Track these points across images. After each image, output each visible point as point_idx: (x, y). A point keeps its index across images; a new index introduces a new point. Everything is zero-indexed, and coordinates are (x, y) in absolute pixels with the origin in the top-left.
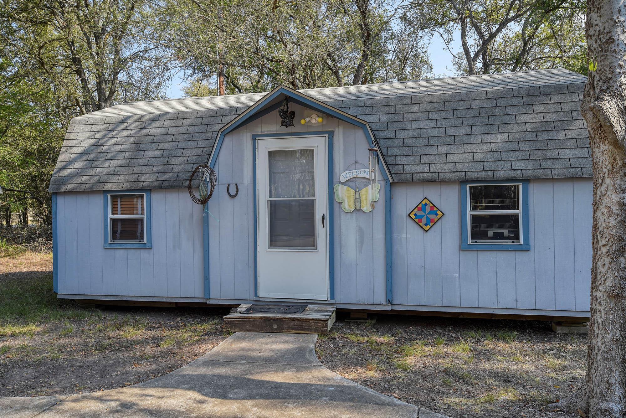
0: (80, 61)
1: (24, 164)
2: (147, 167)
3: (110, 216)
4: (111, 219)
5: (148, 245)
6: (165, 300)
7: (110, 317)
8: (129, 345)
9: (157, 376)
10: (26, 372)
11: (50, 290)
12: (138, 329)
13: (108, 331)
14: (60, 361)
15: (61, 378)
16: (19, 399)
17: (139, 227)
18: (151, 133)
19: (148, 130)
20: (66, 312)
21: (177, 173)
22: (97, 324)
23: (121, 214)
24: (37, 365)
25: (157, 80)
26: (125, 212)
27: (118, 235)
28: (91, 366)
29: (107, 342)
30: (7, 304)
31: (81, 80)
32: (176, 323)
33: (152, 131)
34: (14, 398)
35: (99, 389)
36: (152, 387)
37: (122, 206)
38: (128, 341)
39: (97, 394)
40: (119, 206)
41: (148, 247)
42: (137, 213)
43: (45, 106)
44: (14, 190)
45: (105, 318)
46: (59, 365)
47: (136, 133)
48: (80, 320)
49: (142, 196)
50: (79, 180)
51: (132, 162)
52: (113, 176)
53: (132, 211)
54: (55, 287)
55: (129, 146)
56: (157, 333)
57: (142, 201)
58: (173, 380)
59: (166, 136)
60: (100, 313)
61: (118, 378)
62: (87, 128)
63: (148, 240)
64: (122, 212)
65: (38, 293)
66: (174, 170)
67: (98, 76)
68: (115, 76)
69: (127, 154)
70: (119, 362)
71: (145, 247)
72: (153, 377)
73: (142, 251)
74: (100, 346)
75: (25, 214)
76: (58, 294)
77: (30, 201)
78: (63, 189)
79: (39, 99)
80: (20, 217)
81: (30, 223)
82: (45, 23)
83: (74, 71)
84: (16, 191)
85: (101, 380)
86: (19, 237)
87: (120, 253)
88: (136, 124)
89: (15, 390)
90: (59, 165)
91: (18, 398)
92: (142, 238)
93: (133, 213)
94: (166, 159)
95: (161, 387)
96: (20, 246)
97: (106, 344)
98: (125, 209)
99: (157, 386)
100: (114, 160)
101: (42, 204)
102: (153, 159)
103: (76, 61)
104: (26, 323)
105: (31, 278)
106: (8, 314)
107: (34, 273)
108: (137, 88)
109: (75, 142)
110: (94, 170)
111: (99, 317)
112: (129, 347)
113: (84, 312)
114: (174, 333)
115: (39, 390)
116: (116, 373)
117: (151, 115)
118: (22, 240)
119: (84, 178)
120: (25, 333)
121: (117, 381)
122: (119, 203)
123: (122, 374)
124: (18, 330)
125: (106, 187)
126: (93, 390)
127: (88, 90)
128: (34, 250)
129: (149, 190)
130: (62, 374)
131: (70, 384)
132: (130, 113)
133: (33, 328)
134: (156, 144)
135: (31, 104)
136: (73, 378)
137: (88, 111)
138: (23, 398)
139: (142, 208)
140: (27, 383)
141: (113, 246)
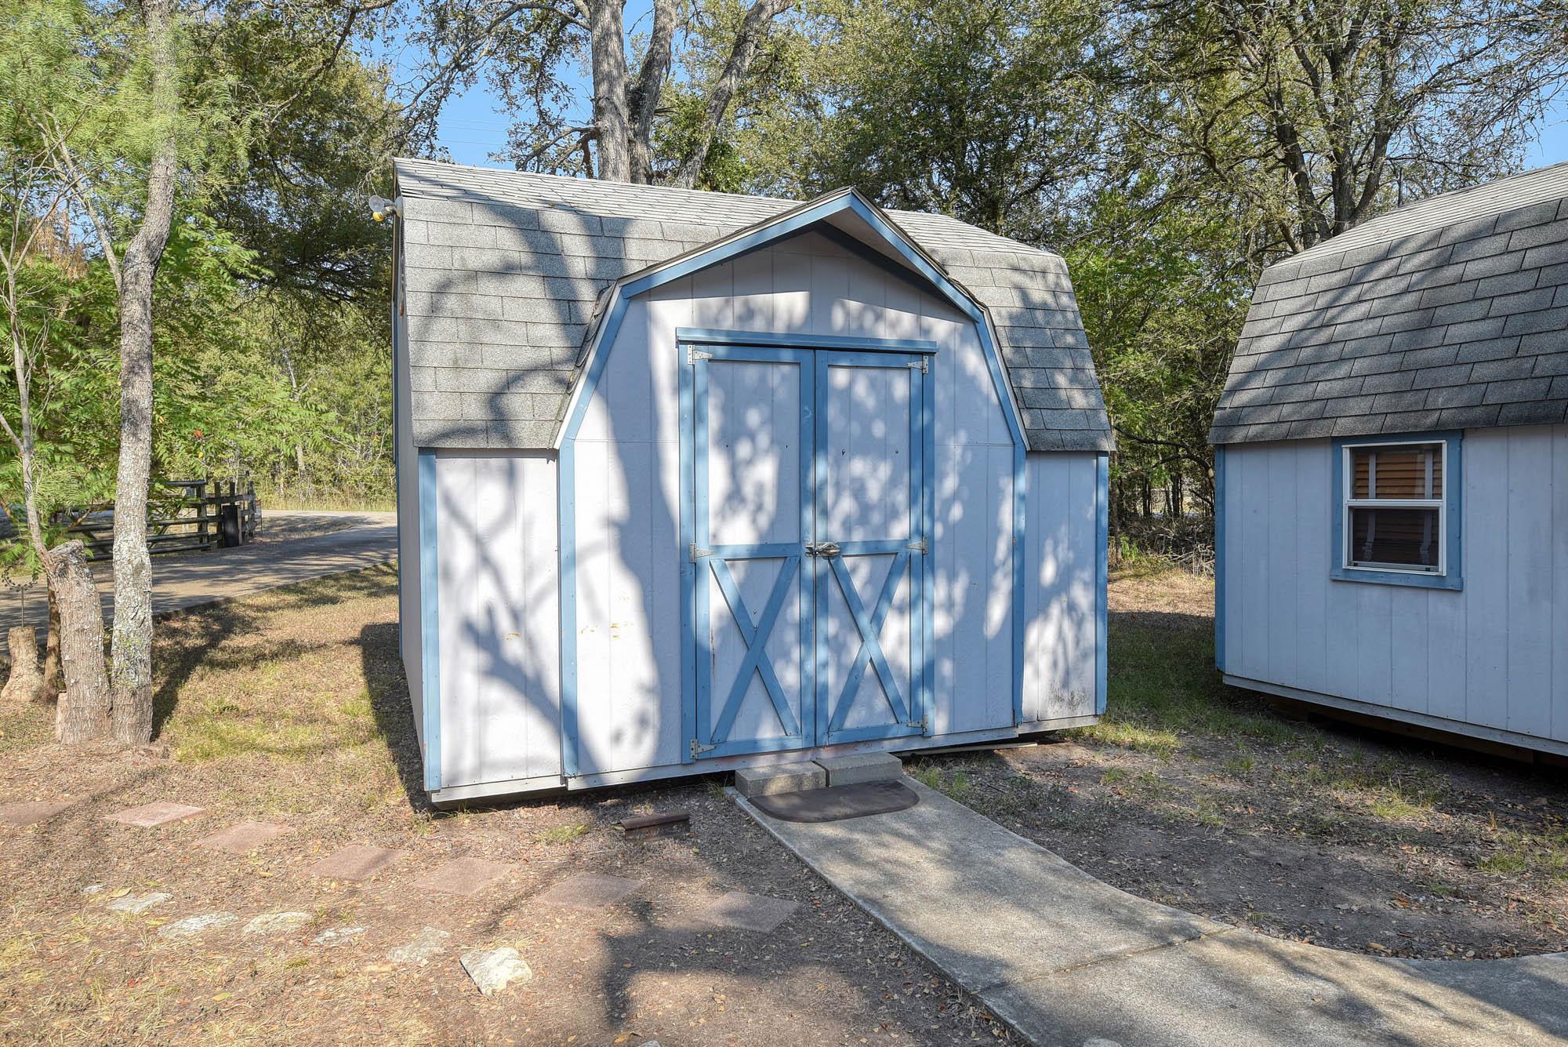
0: (1294, 135)
1: (1176, 385)
2: (1453, 368)
3: (1348, 500)
4: (1350, 508)
5: (1452, 583)
6: (1498, 739)
7: (1343, 751)
8: (1388, 837)
9: (1464, 953)
10: (1150, 839)
11: (1211, 660)
12: (1416, 801)
13: (1336, 789)
14: (1218, 833)
15: (1217, 876)
16: (1128, 898)
17: (1427, 531)
18: (1468, 275)
19: (1461, 267)
20: (1241, 717)
21: (1548, 381)
22: (1308, 764)
23: (1378, 496)
24: (1170, 827)
25: (1498, 128)
26: (1388, 491)
27: (1367, 549)
28: (1286, 868)
29: (1330, 815)
30: (1127, 678)
31: (1295, 179)
32: (1534, 810)
33: (1473, 269)
34: (1118, 892)
35: (1299, 935)
36: (1445, 984)
37: (1381, 475)
38: (1385, 827)
39: (1294, 947)
40: (1372, 476)
41: (1452, 587)
42: (1422, 496)
43: (1219, 255)
44: (1157, 443)
45: (1330, 751)
46: (1216, 843)
47: (1422, 281)
48: (1272, 745)
49: (1436, 450)
50: (1274, 414)
51: (1411, 358)
52: (1359, 399)
53: (1407, 490)
54: (1218, 659)
55: (1403, 318)
56: (1471, 824)
57: (1437, 462)
58: (1513, 987)
59: (1515, 276)
60: (1318, 736)
61: (1352, 920)
62: (1299, 287)
63: (1449, 568)
64: (1380, 490)
65: (1189, 664)
66: (1537, 372)
67: (1337, 157)
68: (1378, 147)
69: (1397, 339)
70: (1358, 879)
71: (1440, 587)
72: (1450, 953)
73: (1433, 597)
74: (1315, 822)
75: (1177, 491)
76: (1223, 673)
77: (1187, 463)
78: (1239, 435)
79: (1206, 240)
80: (1167, 495)
81: (1186, 510)
82: (1219, 71)
83: (1280, 161)
84: (1161, 442)
85: (1309, 913)
86: (1162, 538)
87: (1372, 596)
88: (1422, 257)
89: (1124, 872)
90: (1230, 382)
91: (1126, 895)
92: (1434, 561)
93: (1411, 495)
94: (1513, 344)
95: (1472, 994)
96: (1162, 558)
97: (1327, 819)
98: (1387, 483)
99: (1459, 987)
100: (1361, 360)
101: (1207, 469)
102: (1472, 347)
103: (1286, 135)
104: (1158, 726)
105: (1178, 629)
106: (1127, 699)
107: (1182, 617)
108: (1440, 168)
109: (1268, 324)
110: (1311, 387)
111: (1317, 747)
112: (1388, 846)
113: (1280, 726)
114: (1526, 839)
115: (1168, 887)
116: (1345, 906)
117: (1471, 224)
118: (1168, 544)
119: (1286, 410)
120: (1154, 748)
121: (1349, 929)
122: (1372, 468)
123: (1362, 913)
124: (1142, 737)
125: (1337, 428)
126: (1287, 930)
127: (1311, 198)
128: (1187, 566)
129: (1459, 432)
130: (1219, 867)
131: (1235, 896)
132: (1409, 231)
133: (1170, 739)
134: (1483, 302)
135: (1193, 258)
136: (1243, 884)
137: (1308, 245)
138: (1134, 898)
139: (1436, 482)
140: (1146, 864)
141: (1353, 577)
